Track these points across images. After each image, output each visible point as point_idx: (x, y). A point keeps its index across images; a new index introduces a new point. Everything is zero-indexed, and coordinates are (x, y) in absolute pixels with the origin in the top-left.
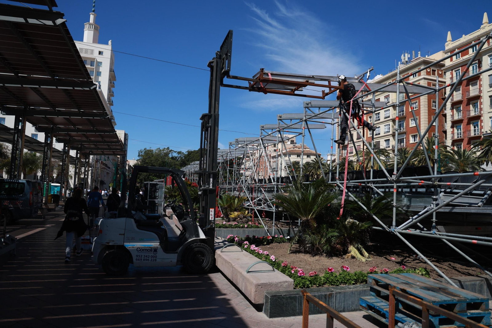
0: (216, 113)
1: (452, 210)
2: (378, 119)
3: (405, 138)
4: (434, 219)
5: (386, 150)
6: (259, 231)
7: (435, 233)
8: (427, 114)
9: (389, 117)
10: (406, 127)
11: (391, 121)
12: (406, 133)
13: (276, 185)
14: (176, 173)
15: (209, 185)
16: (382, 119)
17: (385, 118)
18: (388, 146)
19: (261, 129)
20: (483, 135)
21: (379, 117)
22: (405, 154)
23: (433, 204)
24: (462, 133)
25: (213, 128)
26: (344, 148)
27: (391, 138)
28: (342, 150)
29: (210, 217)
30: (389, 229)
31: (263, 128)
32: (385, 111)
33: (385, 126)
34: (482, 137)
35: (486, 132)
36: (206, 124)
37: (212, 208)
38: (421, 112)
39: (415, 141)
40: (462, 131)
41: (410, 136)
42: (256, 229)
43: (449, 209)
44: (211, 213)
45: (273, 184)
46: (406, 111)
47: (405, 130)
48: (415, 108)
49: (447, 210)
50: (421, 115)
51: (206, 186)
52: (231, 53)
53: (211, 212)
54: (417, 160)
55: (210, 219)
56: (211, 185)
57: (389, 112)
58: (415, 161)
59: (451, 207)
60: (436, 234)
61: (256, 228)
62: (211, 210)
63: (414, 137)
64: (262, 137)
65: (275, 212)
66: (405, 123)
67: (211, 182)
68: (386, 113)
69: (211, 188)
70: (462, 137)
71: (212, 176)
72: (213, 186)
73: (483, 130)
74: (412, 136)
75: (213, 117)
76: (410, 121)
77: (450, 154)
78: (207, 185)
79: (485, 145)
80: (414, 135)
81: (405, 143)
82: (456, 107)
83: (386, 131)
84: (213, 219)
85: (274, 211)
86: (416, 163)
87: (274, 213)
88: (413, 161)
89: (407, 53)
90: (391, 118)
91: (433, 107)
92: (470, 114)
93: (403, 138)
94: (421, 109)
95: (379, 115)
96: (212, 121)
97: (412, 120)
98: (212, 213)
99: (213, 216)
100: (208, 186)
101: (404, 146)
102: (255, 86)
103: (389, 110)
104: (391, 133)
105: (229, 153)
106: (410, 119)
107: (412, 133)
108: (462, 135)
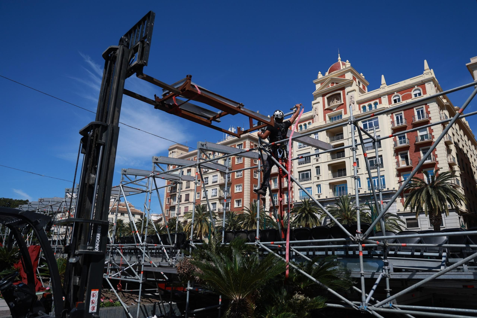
0: (114, 124)
1: (413, 277)
2: (206, 183)
3: (230, 202)
4: (388, 289)
5: (214, 212)
6: (115, 310)
7: (393, 306)
8: (250, 182)
9: (216, 182)
10: (231, 192)
11: (218, 186)
12: (231, 198)
13: (146, 246)
14: (33, 221)
15: (93, 245)
16: (210, 183)
17: (213, 183)
18: (214, 209)
19: (123, 174)
20: (294, 203)
21: (207, 181)
22: (232, 217)
23: (385, 269)
24: (278, 201)
25: (107, 147)
26: (172, 209)
27: (218, 202)
28: (170, 210)
29: (91, 306)
30: (358, 307)
31: (125, 173)
32: (213, 176)
33: (212, 190)
34: (293, 205)
35: (296, 201)
36: (96, 140)
37: (95, 289)
38: (245, 180)
39: (238, 206)
40: (278, 199)
41: (235, 200)
42: (109, 308)
43: (408, 276)
44: (92, 299)
45: (142, 244)
46: (231, 178)
47: (230, 195)
48: (240, 176)
49: (406, 277)
50: (245, 182)
51: (88, 248)
52: (150, 40)
53: (93, 296)
54: (243, 223)
55: (90, 311)
56: (98, 245)
57: (216, 177)
58: (242, 224)
59: (410, 273)
60: (395, 307)
61: (110, 306)
62: (92, 292)
63: (238, 202)
64: (124, 183)
65: (142, 283)
66: (230, 189)
67: (98, 239)
68: (214, 178)
69: (97, 250)
70: (278, 204)
71: (99, 229)
72: (100, 249)
73: (293, 200)
74: (236, 201)
75: (110, 130)
76: (235, 187)
77: (269, 218)
78: (89, 246)
79: (299, 212)
80: (238, 200)
81: (230, 207)
82: (273, 178)
83: (213, 194)
84: (95, 311)
85: (141, 281)
86: (242, 226)
87: (141, 285)
88: (240, 224)
89: (234, 127)
90: (218, 183)
91: (254, 176)
92: (284, 185)
93: (228, 203)
94: (245, 177)
95: (207, 179)
96: (107, 135)
97: (237, 186)
98: (94, 299)
99: (95, 305)
100: (91, 248)
101: (229, 210)
102: (165, 102)
103: (217, 175)
104: (218, 197)
105: (64, 203)
106: (235, 186)
107: (236, 198)
108: (277, 203)
